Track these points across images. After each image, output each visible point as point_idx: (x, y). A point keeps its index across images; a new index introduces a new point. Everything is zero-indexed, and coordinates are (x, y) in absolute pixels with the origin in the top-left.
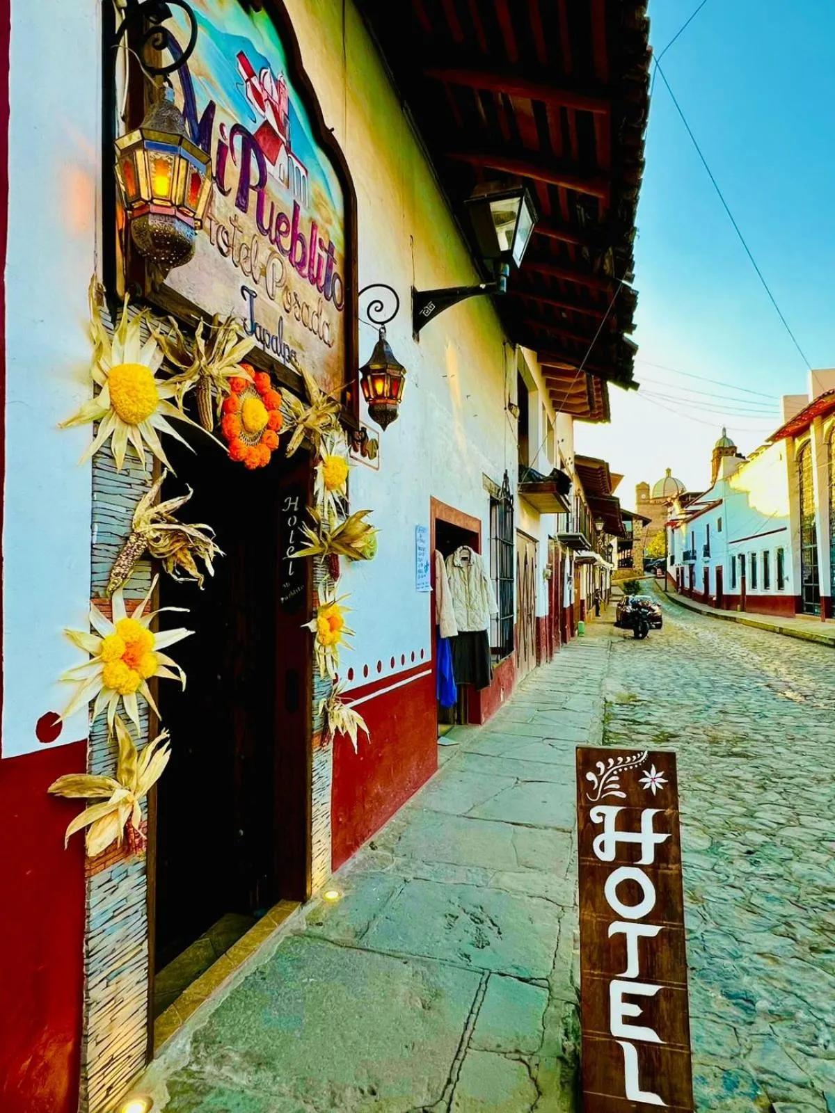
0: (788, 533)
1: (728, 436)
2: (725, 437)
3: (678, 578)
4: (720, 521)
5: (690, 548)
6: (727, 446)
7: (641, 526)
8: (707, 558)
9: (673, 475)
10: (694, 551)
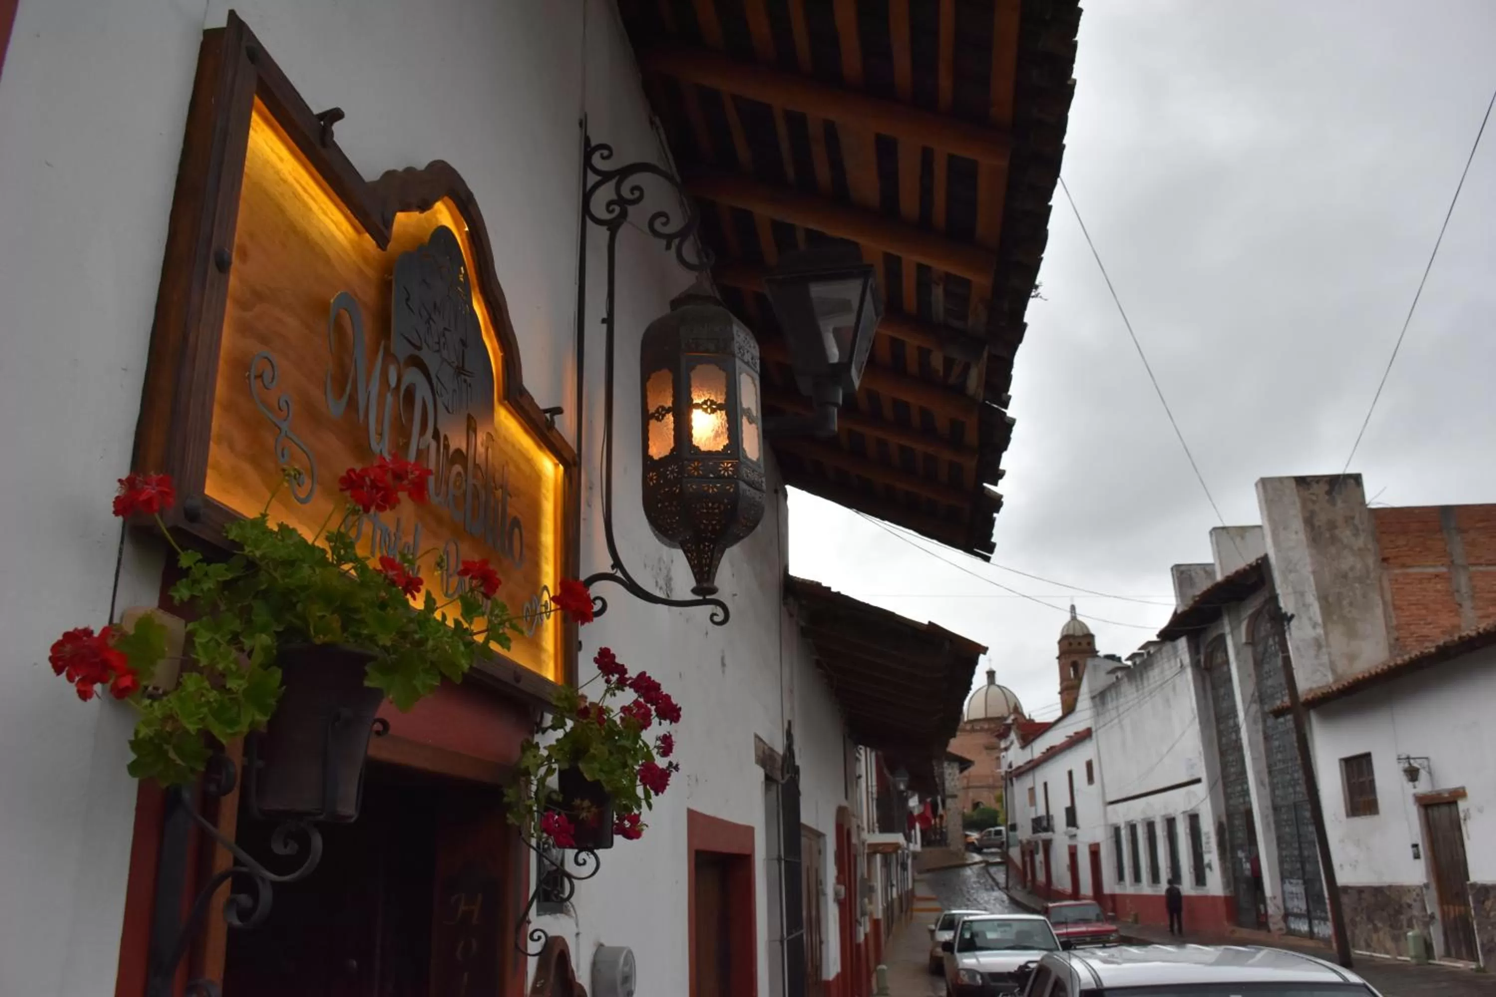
0: (1201, 790)
1: (1079, 618)
2: (1074, 618)
3: (1024, 863)
4: (1089, 765)
5: (1042, 812)
6: (1079, 633)
7: (957, 772)
8: (1073, 830)
9: (999, 680)
10: (1049, 817)
